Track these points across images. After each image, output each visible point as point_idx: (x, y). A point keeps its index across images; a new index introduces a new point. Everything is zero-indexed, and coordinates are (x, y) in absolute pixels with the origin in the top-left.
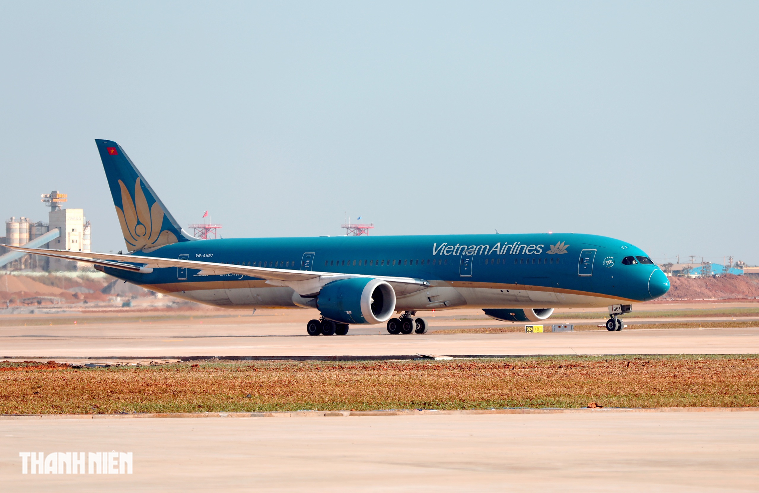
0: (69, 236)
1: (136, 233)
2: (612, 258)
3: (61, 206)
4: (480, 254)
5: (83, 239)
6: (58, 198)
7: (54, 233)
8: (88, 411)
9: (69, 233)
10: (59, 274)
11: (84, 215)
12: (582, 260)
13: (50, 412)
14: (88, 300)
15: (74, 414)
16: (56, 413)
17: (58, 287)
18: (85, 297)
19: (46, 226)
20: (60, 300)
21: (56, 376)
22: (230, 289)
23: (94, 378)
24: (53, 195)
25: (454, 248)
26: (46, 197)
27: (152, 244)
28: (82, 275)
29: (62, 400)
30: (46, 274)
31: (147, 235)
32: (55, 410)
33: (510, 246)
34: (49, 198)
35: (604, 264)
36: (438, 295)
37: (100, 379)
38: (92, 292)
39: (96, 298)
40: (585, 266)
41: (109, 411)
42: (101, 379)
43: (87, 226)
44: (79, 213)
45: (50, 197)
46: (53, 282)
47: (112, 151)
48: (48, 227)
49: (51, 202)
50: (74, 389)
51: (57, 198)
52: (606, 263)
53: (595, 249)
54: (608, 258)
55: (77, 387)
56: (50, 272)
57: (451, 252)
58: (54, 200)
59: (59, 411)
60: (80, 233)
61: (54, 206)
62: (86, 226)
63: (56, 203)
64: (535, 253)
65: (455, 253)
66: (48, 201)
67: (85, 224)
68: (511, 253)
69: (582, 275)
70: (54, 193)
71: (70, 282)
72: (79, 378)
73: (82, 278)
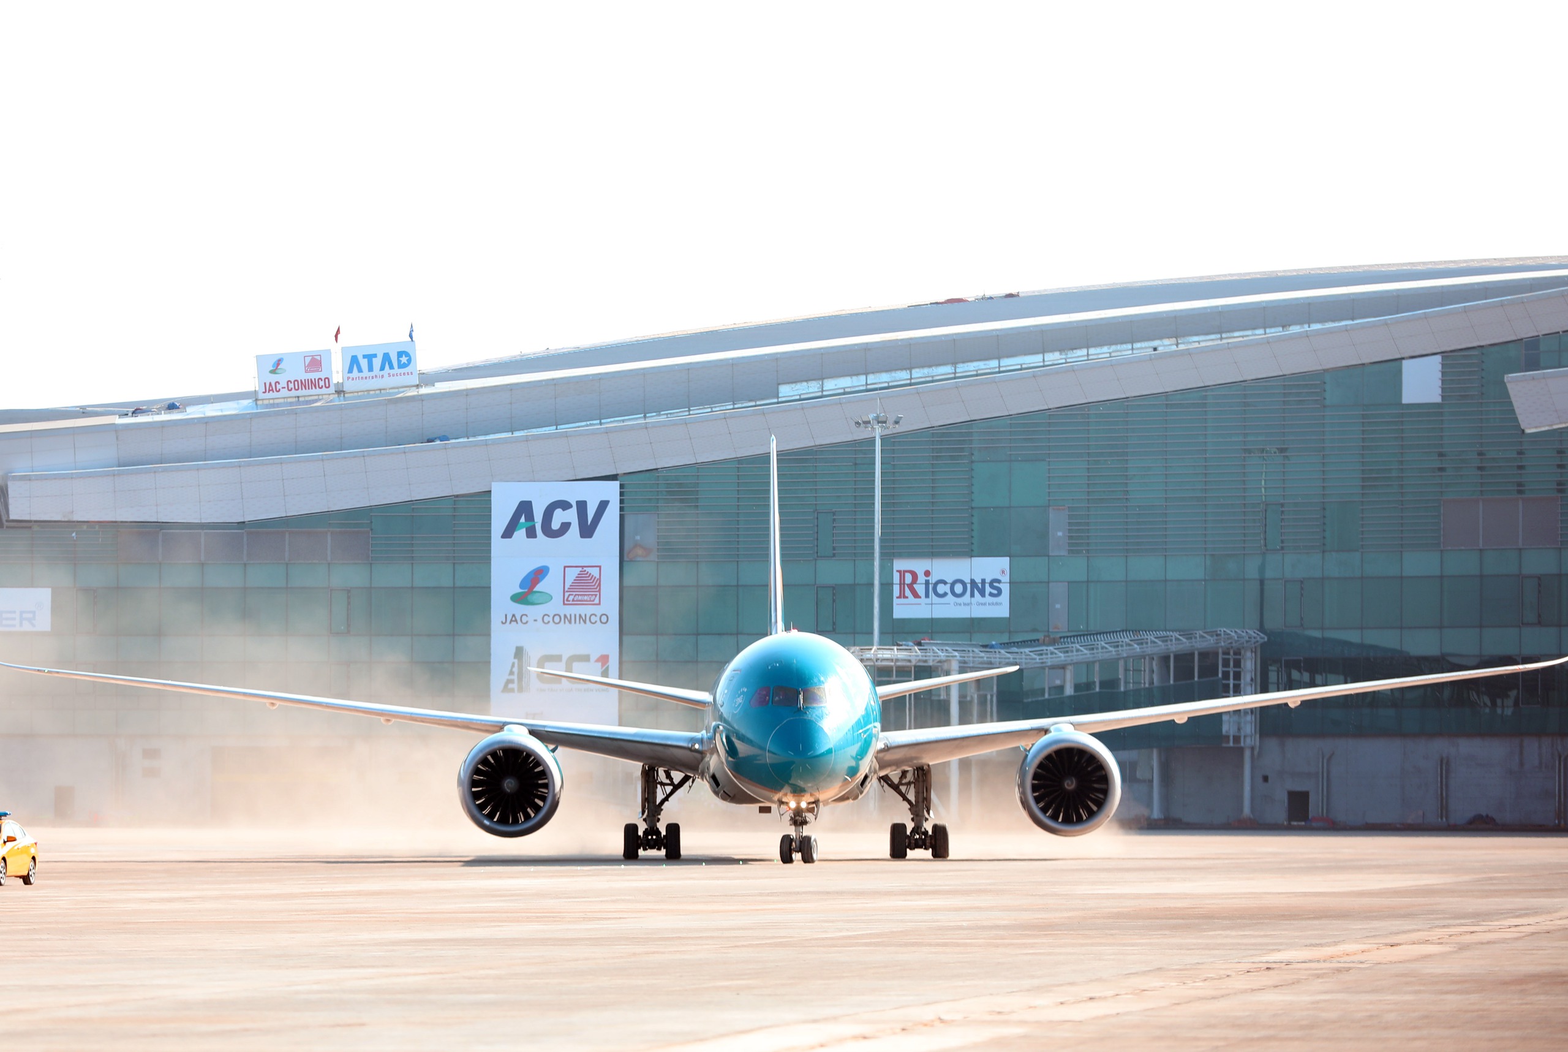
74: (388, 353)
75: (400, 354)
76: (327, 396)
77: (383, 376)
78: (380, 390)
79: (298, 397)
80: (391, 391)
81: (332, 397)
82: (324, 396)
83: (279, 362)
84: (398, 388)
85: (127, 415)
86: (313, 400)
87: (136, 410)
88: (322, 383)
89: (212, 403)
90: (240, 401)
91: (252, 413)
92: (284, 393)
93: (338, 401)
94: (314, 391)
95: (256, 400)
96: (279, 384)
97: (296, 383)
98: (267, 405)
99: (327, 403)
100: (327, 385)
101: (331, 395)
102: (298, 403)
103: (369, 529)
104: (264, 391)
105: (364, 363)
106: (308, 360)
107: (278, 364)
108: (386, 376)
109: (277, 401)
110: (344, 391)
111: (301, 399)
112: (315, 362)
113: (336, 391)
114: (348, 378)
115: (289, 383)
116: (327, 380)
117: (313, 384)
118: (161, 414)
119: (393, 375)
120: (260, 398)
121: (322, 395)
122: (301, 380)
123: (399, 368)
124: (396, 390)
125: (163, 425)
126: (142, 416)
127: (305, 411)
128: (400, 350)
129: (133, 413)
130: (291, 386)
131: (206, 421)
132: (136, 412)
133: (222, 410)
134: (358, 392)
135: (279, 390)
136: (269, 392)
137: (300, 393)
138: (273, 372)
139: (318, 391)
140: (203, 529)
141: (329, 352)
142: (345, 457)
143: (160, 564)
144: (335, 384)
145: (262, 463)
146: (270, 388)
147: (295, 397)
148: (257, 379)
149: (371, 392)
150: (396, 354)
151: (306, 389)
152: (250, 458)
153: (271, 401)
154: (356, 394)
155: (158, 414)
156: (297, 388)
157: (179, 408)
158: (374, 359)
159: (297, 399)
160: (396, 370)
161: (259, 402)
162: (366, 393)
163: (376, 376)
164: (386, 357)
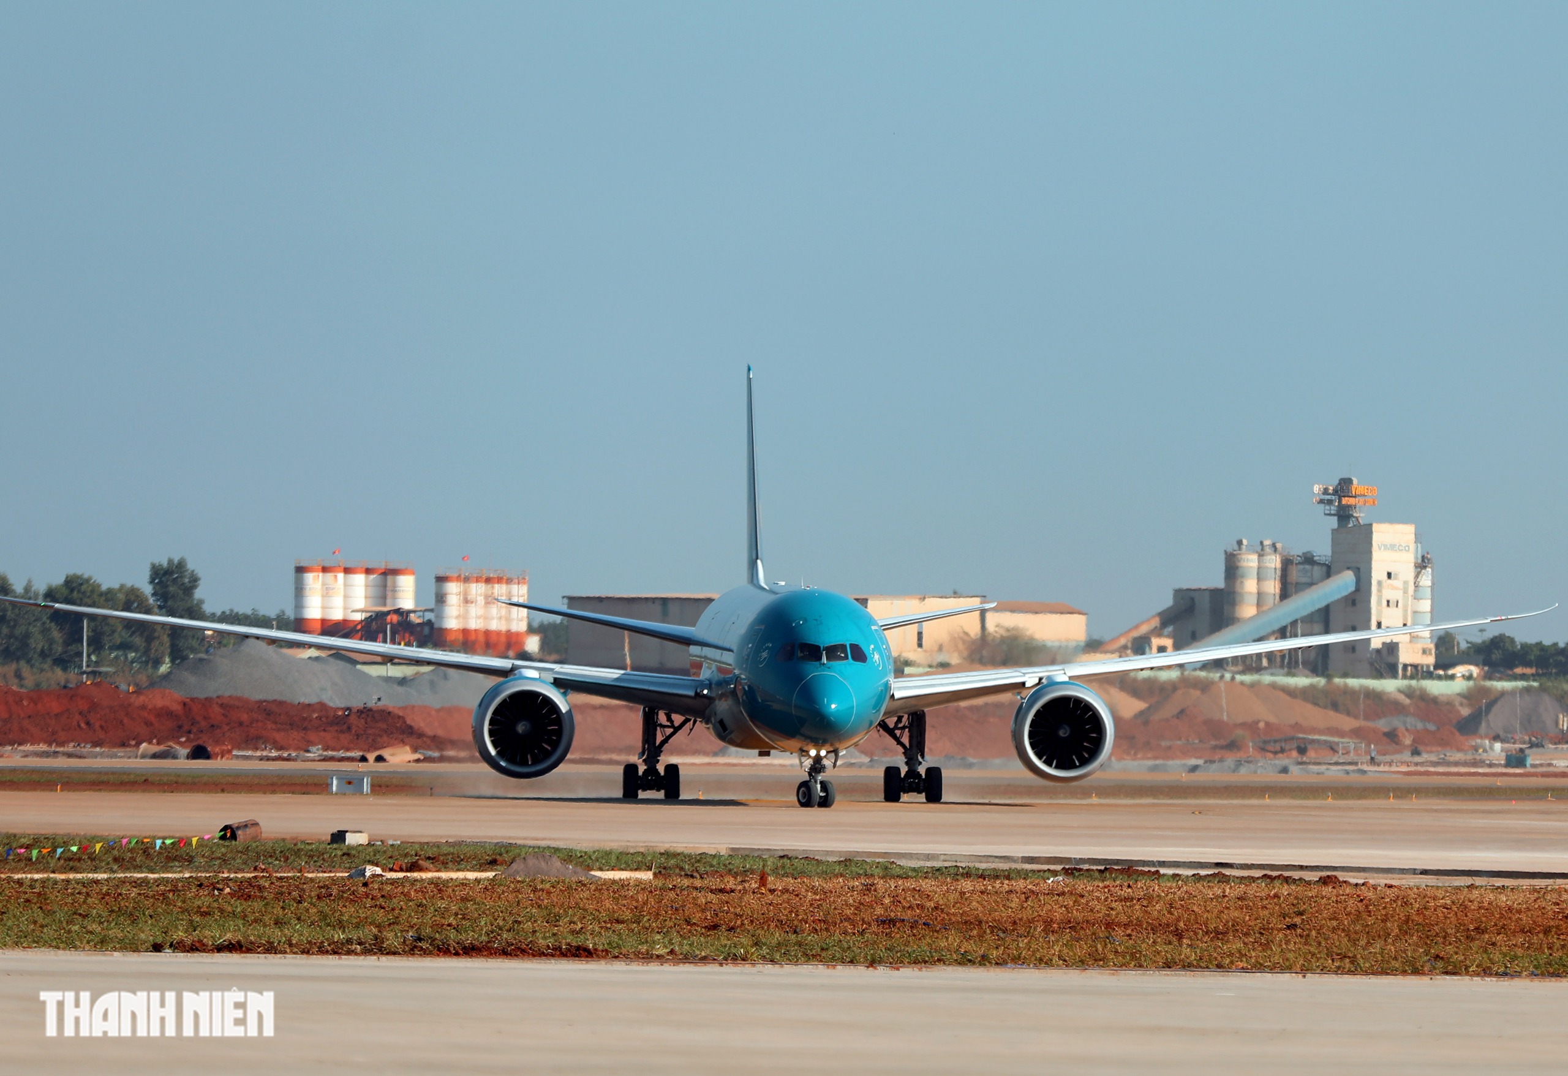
0: (1380, 591)
3: (1361, 516)
5: (1415, 599)
6: (1355, 497)
7: (1343, 583)
8: (1420, 968)
9: (1380, 583)
10: (1353, 682)
11: (1418, 538)
13: (1325, 967)
14: (1421, 748)
15: (1383, 972)
16: (1339, 971)
17: (1349, 714)
18: (1414, 741)
19: (1324, 564)
20: (1352, 746)
21: (1341, 892)
23: (1435, 898)
24: (1344, 487)
26: (1326, 491)
28: (1410, 687)
29: (1354, 942)
30: (1320, 681)
32: (1337, 964)
34: (1333, 494)
37: (1449, 902)
38: (1431, 727)
39: (1444, 743)
41: (1471, 970)
42: (1453, 902)
43: (1425, 567)
44: (1404, 533)
45: (1335, 492)
46: (1334, 701)
48: (1329, 567)
49: (1337, 504)
50: (1384, 921)
51: (1351, 497)
55: (1392, 917)
56: (1329, 677)
58: (1345, 501)
59: (1347, 966)
60: (1406, 583)
61: (1344, 515)
62: (1422, 564)
63: (1349, 506)
66: (1330, 502)
67: (1420, 561)
70: (1345, 483)
71: (1378, 702)
72: (1398, 897)
73: (1409, 693)
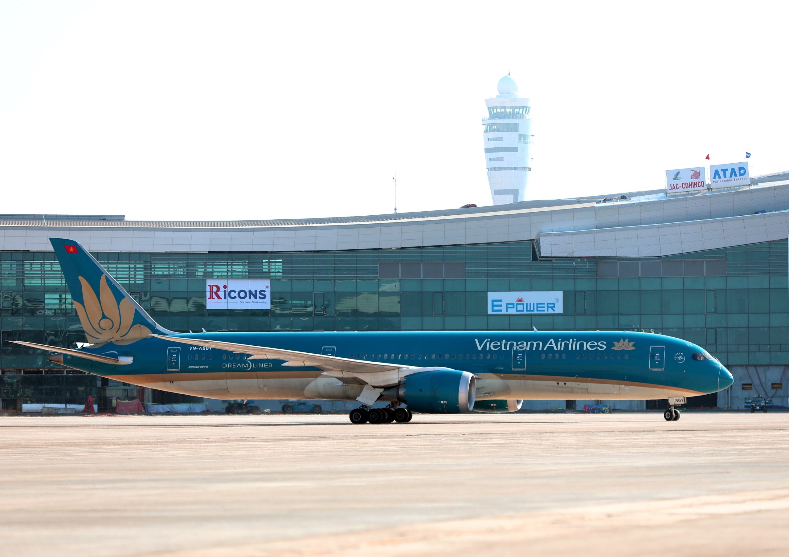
1: (100, 326)
2: (682, 354)
4: (534, 349)
12: (653, 356)
22: (232, 380)
25: (501, 344)
27: (121, 337)
31: (114, 330)
33: (566, 343)
35: (675, 360)
36: (485, 387)
40: (657, 361)
47: (71, 249)
52: (677, 359)
53: (663, 345)
54: (678, 354)
57: (499, 347)
64: (598, 348)
65: (504, 348)
68: (570, 349)
69: (654, 369)
74: (734, 168)
75: (740, 169)
76: (703, 191)
77: (731, 180)
78: (730, 187)
79: (688, 192)
80: (736, 188)
81: (705, 191)
82: (701, 191)
83: (678, 174)
84: (739, 186)
85: (600, 202)
86: (696, 193)
87: (605, 199)
88: (700, 184)
89: (644, 195)
90: (658, 194)
91: (664, 200)
92: (681, 189)
93: (709, 194)
94: (696, 188)
95: (666, 193)
96: (678, 185)
97: (687, 184)
98: (672, 196)
99: (703, 194)
100: (703, 185)
101: (705, 190)
102: (688, 194)
103: (725, 259)
104: (670, 189)
105: (721, 174)
106: (693, 172)
107: (677, 175)
108: (733, 180)
109: (677, 194)
110: (711, 188)
111: (689, 193)
112: (696, 173)
113: (707, 188)
114: (714, 181)
115: (683, 184)
116: (703, 183)
117: (696, 185)
118: (618, 201)
119: (737, 180)
120: (668, 192)
121: (700, 190)
122: (689, 183)
123: (739, 176)
124: (738, 187)
125: (619, 207)
126: (608, 202)
127: (691, 199)
128: (740, 167)
129: (604, 201)
130: (684, 186)
131: (641, 205)
132: (605, 200)
133: (649, 199)
134: (718, 189)
135: (678, 188)
136: (673, 189)
137: (689, 189)
138: (675, 179)
139: (698, 188)
140: (640, 260)
141: (703, 168)
142: (712, 222)
143: (618, 278)
144: (707, 185)
145: (670, 226)
146: (673, 187)
147: (686, 192)
148: (667, 183)
149: (726, 189)
150: (738, 169)
151: (692, 187)
152: (664, 223)
153: (674, 194)
154: (717, 190)
155: (616, 201)
156: (687, 187)
157: (627, 198)
158: (726, 171)
159: (687, 193)
160: (738, 177)
161: (668, 195)
162: (723, 189)
163: (728, 180)
164: (733, 170)
